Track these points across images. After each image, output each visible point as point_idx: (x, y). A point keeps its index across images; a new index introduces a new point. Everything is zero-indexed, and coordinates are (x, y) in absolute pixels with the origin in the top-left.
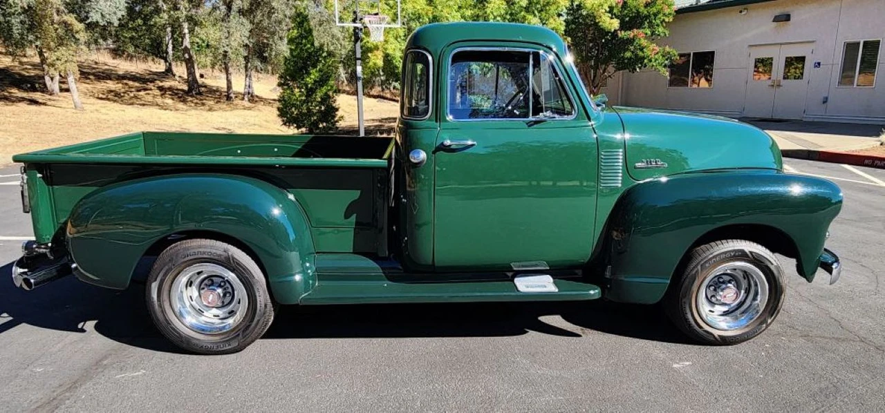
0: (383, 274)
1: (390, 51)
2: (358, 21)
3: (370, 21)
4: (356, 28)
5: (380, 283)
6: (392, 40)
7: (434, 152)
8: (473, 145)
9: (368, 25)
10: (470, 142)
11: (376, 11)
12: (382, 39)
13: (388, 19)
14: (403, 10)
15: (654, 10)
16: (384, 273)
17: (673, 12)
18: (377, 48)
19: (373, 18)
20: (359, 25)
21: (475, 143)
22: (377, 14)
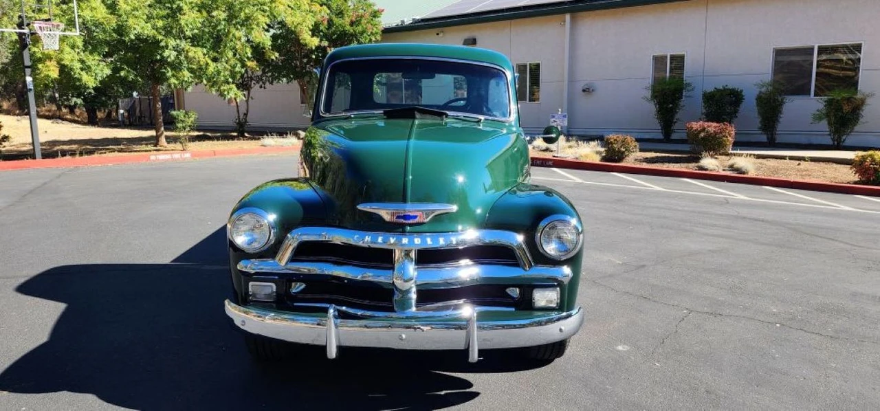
1: (66, 62)
2: (25, 27)
3: (40, 27)
4: (20, 35)
6: (68, 49)
9: (39, 32)
11: (45, 16)
12: (57, 47)
13: (62, 26)
14: (79, 16)
15: (359, 29)
17: (380, 32)
18: (49, 58)
19: (43, 25)
20: (26, 31)
22: (48, 20)
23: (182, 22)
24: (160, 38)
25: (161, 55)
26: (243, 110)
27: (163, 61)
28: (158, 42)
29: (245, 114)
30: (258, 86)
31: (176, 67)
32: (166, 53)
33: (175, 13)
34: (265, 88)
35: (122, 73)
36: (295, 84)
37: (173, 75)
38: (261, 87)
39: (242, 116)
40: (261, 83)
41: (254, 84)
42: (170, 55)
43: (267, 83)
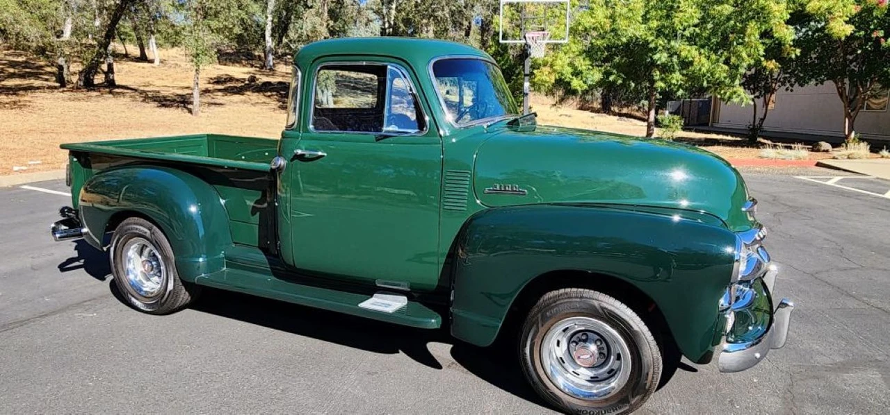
0: (269, 269)
4: (525, 45)
5: (266, 277)
6: (562, 55)
7: (292, 160)
8: (323, 156)
10: (320, 153)
16: (271, 268)
21: (325, 154)
23: (676, 21)
24: (650, 38)
25: (651, 58)
26: (760, 115)
27: (653, 64)
28: (647, 43)
29: (761, 119)
30: (783, 88)
31: (666, 69)
32: (656, 57)
33: (670, 11)
34: (792, 91)
35: (611, 78)
36: (830, 85)
37: (662, 79)
38: (787, 89)
39: (757, 121)
40: (788, 85)
41: (779, 86)
42: (661, 57)
43: (797, 85)
